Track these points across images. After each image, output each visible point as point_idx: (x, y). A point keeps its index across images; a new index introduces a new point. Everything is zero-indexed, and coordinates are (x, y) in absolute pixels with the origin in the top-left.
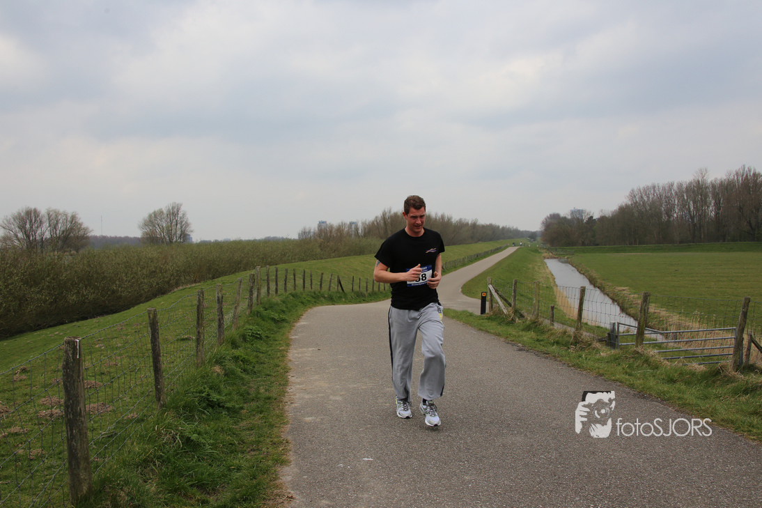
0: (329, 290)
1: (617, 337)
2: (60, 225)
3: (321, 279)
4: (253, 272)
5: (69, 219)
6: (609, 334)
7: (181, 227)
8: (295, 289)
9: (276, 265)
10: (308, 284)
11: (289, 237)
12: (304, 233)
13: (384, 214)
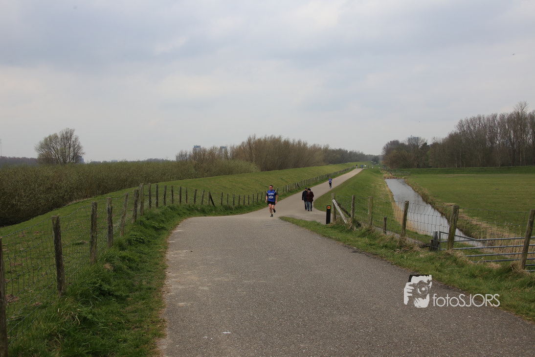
0: (202, 204)
1: (439, 243)
3: (195, 195)
4: (137, 188)
6: (432, 241)
7: (74, 150)
8: (173, 203)
9: (157, 183)
10: (183, 199)
11: (168, 159)
12: (181, 156)
13: (249, 140)
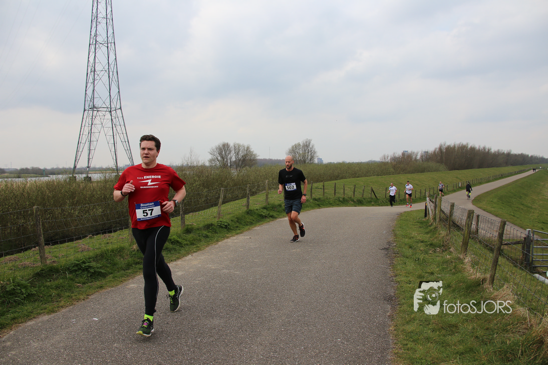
2: (240, 152)
5: (246, 149)
7: (311, 154)
